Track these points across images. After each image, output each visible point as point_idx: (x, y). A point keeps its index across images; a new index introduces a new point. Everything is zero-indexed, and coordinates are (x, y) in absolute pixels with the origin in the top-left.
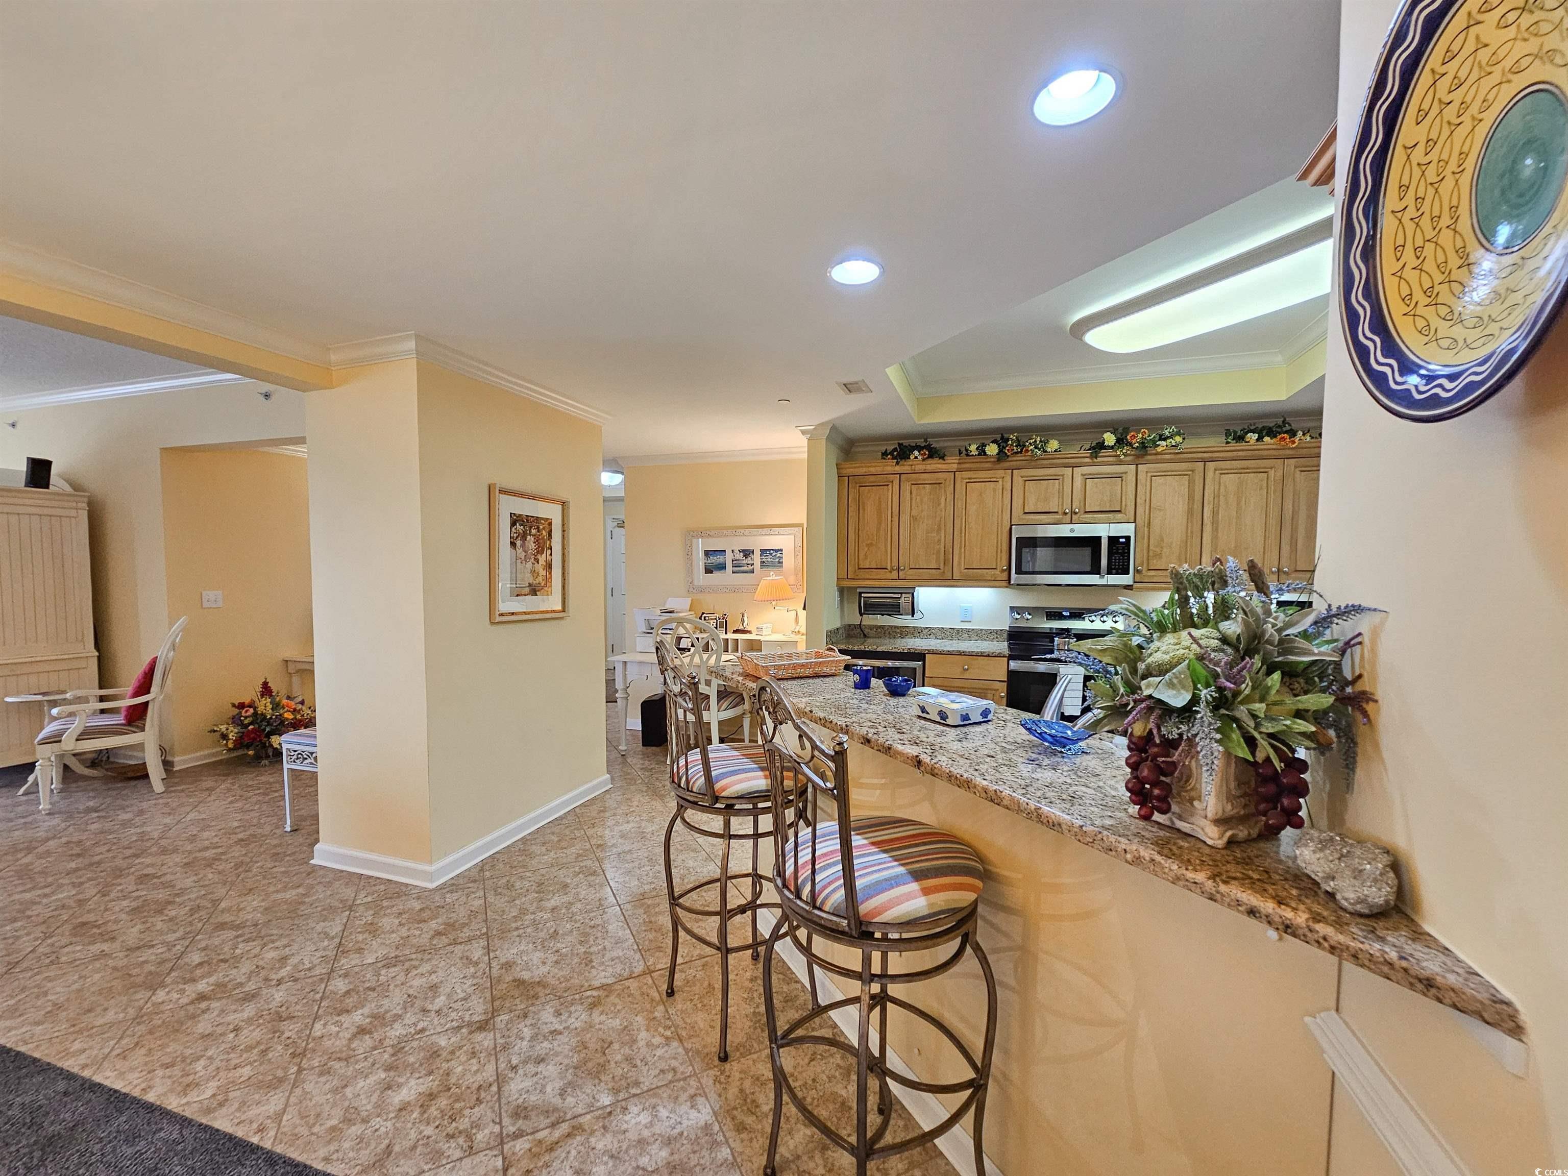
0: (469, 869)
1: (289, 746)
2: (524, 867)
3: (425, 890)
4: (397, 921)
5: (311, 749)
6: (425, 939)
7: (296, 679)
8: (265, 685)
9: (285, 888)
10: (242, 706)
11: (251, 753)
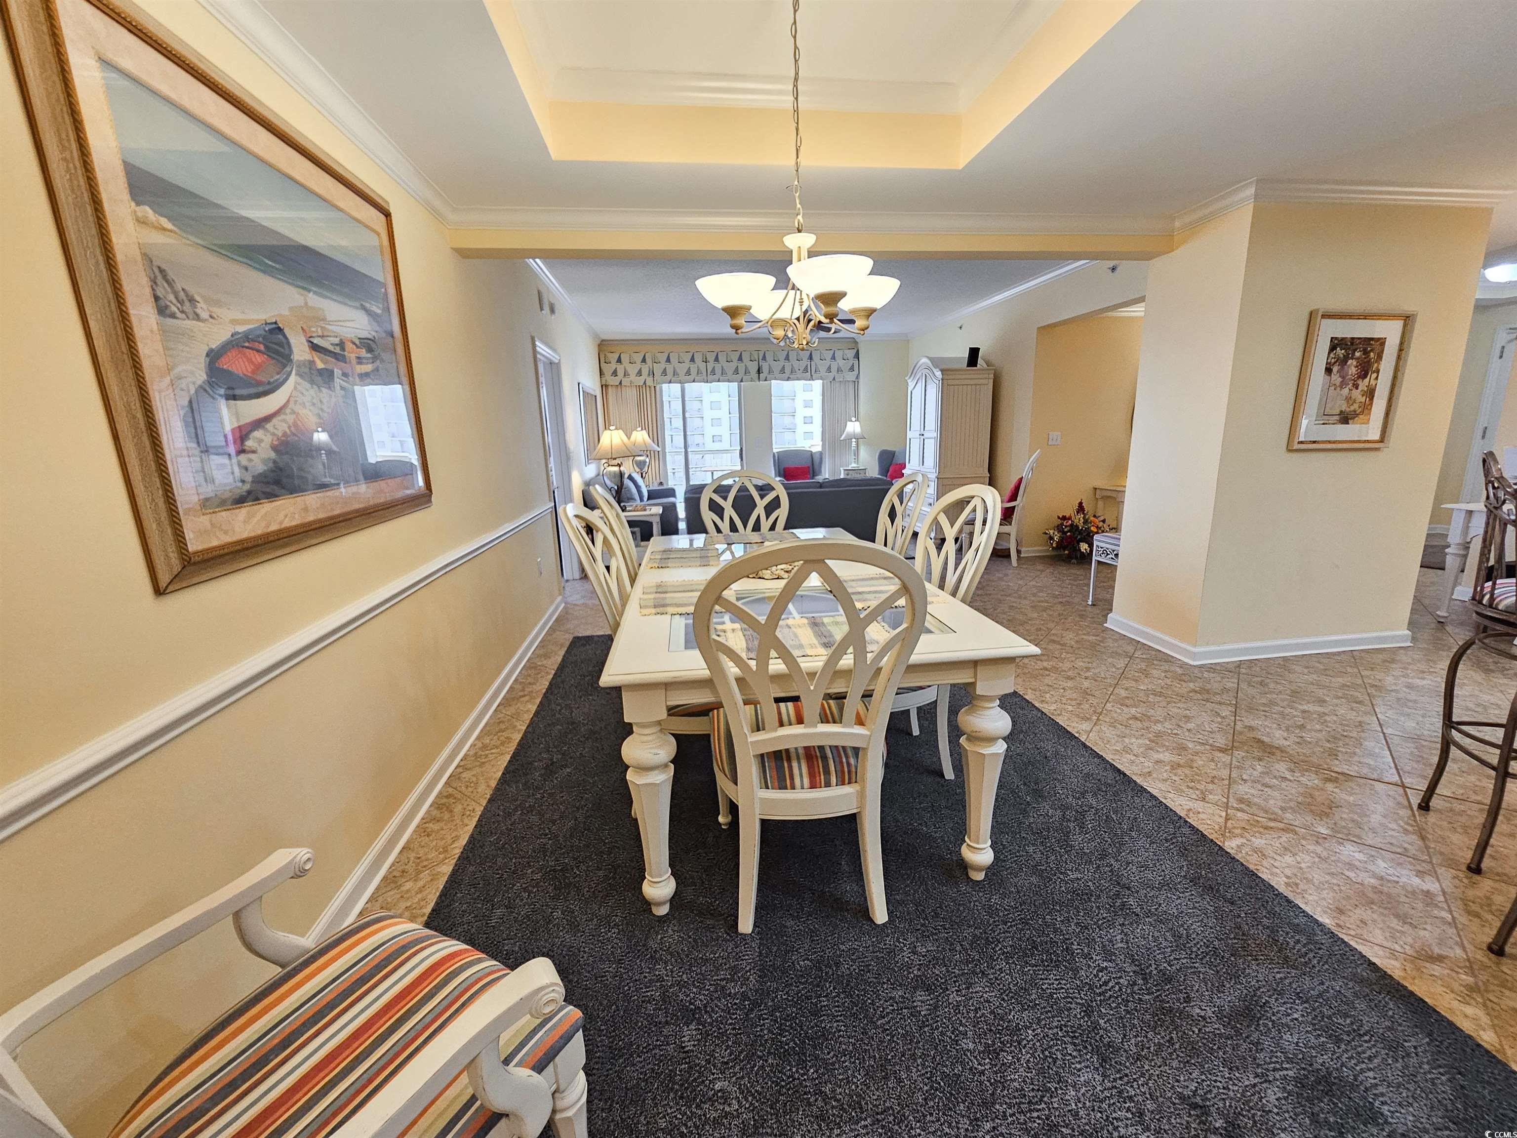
0: (1228, 663)
1: (1099, 544)
2: (1281, 676)
3: (1187, 664)
4: (1163, 674)
5: (1114, 547)
6: (1184, 691)
7: (1100, 504)
8: (1081, 504)
9: (1088, 634)
10: (1064, 518)
11: (1066, 552)
